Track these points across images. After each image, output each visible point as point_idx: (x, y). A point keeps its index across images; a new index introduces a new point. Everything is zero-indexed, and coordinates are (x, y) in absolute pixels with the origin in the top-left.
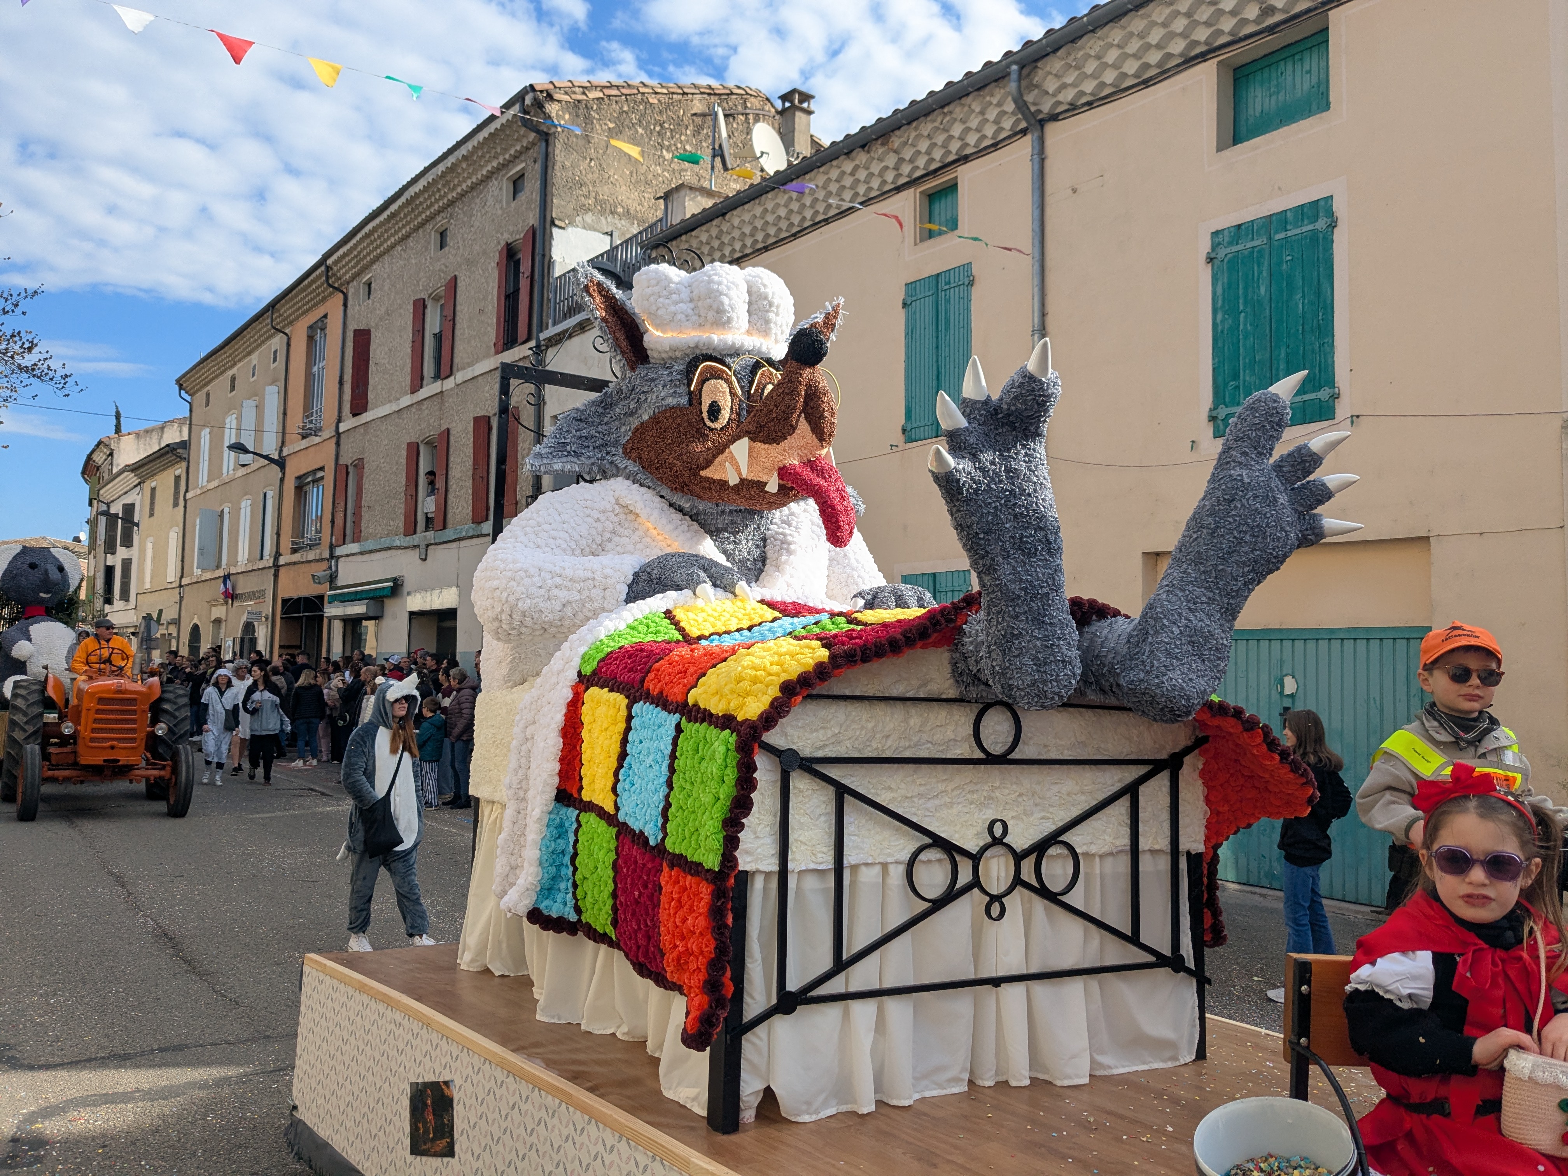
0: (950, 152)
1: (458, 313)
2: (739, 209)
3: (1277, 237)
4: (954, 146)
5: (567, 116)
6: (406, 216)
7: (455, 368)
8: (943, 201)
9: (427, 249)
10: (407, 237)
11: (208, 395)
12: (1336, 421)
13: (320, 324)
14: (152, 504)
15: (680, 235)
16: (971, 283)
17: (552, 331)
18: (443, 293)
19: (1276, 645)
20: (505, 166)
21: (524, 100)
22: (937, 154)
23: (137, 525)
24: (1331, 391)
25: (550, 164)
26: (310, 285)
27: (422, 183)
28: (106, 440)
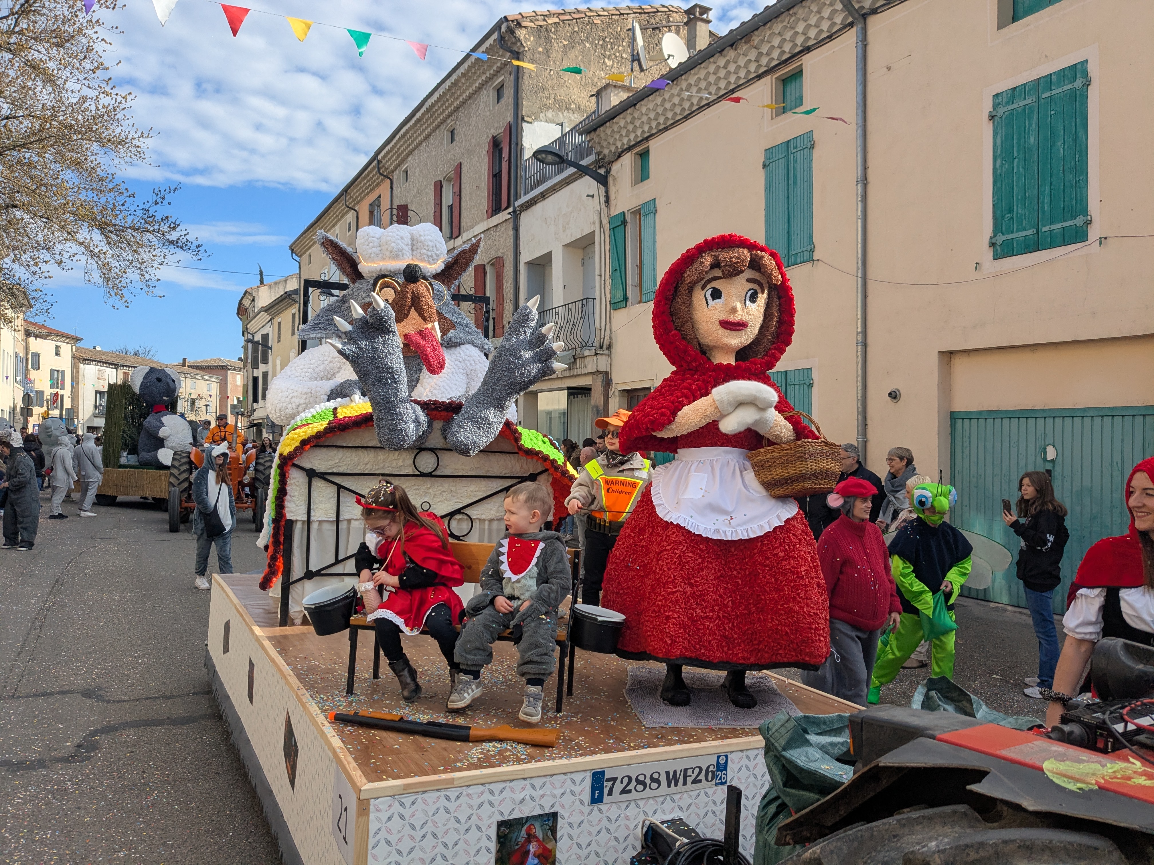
0: (797, 45)
1: (463, 190)
2: (646, 100)
3: (1044, 96)
4: (800, 40)
5: (532, 39)
6: (427, 120)
7: (462, 230)
8: (793, 83)
9: (442, 144)
10: (429, 136)
11: (310, 256)
12: (1089, 242)
13: (377, 202)
14: (279, 334)
15: (606, 123)
16: (812, 147)
17: (523, 199)
18: (452, 176)
19: (1041, 421)
20: (491, 79)
21: (500, 28)
22: (787, 47)
23: (271, 348)
24: (1085, 218)
25: (520, 75)
26: (368, 175)
27: (436, 95)
28: (250, 291)
